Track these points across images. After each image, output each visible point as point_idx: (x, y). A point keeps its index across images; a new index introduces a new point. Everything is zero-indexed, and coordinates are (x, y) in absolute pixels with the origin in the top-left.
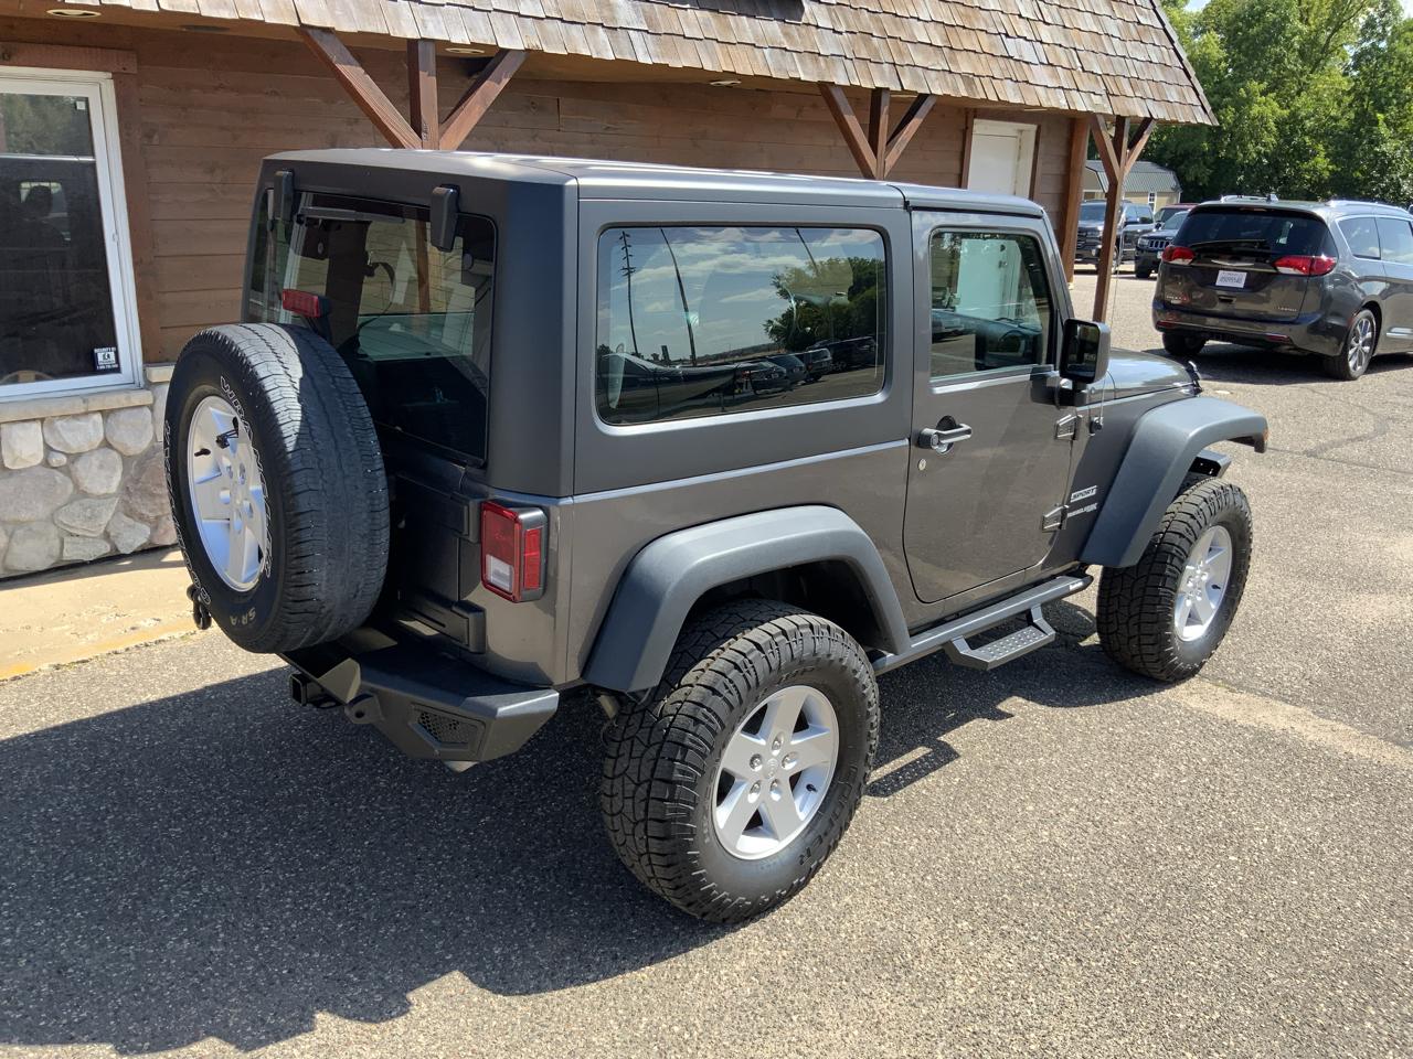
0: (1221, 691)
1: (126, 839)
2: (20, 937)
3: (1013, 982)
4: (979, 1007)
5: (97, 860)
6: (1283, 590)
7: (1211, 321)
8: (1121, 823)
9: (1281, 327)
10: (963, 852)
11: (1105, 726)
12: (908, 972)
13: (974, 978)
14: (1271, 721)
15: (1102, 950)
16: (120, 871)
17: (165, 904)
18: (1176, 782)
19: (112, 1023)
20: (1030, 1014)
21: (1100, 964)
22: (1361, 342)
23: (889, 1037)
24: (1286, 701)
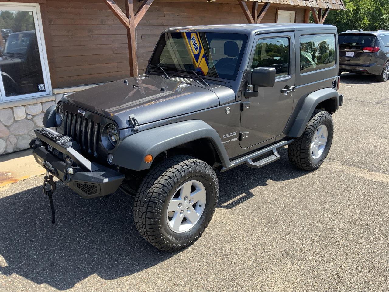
0: (366, 171)
1: (64, 225)
2: (39, 255)
3: (326, 258)
4: (317, 266)
5: (57, 232)
6: (378, 142)
7: (343, 66)
8: (347, 210)
9: (364, 68)
10: (304, 221)
11: (336, 182)
12: (295, 256)
13: (314, 257)
14: (382, 179)
15: (349, 248)
16: (64, 235)
17: (78, 244)
18: (360, 198)
19: (69, 280)
20: (333, 267)
21: (349, 252)
22: (386, 71)
23: (294, 276)
24: (386, 173)
